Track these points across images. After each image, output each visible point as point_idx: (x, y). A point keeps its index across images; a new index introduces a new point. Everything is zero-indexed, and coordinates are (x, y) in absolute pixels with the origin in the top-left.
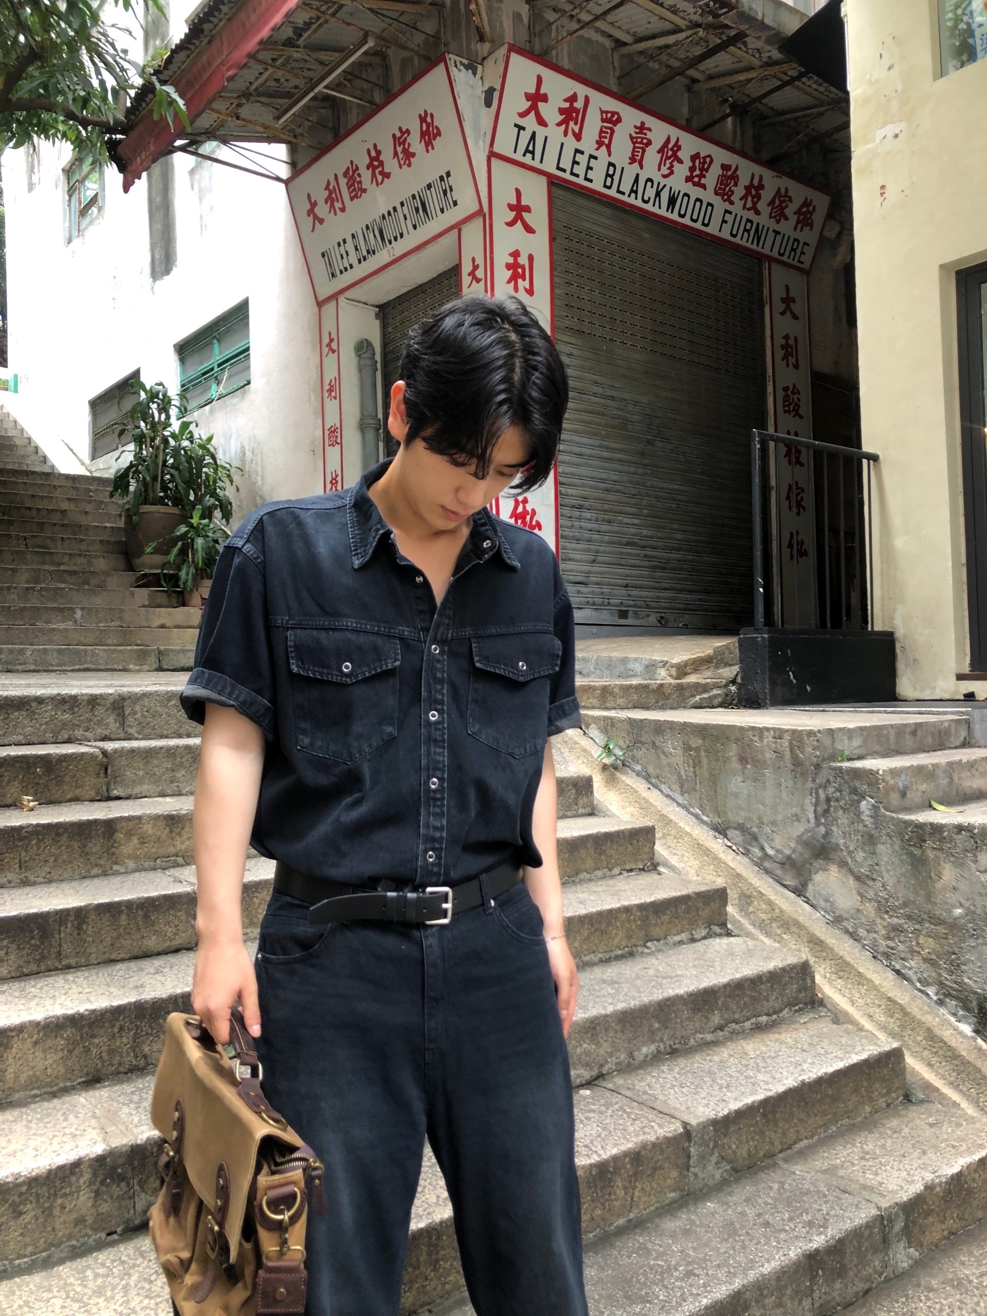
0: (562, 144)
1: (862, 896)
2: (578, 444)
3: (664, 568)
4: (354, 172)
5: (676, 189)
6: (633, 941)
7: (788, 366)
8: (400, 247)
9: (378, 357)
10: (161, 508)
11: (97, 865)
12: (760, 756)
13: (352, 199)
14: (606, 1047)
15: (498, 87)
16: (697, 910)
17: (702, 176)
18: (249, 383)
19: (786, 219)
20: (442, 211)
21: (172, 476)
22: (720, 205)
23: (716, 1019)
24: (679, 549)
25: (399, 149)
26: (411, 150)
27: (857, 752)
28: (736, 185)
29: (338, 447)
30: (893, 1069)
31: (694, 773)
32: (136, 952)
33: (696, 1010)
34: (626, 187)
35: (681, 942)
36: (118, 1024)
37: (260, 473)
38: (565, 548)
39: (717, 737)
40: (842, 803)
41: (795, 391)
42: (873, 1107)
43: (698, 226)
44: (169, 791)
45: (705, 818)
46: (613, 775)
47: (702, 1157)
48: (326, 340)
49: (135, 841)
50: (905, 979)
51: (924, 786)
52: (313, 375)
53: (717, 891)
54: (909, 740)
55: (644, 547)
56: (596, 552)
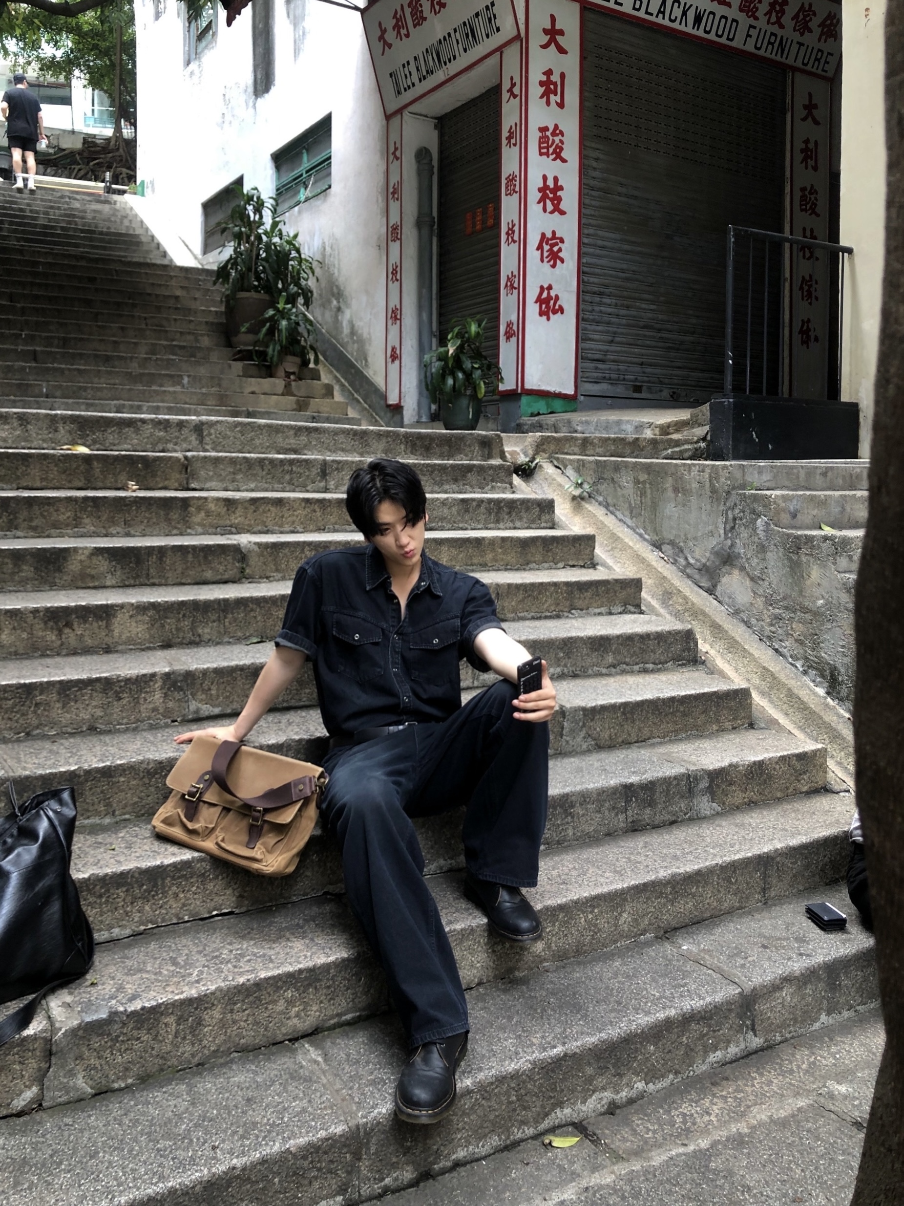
1: (755, 593)
2: (602, 238)
3: (678, 349)
5: (701, 9)
6: (560, 608)
7: (806, 168)
8: (453, 68)
9: (435, 163)
10: (253, 294)
11: (176, 528)
12: (688, 487)
13: (415, 26)
16: (615, 592)
18: (330, 187)
19: (810, 31)
20: (487, 36)
21: (264, 267)
22: (744, 21)
23: (610, 659)
24: (693, 333)
27: (767, 484)
28: (760, 2)
29: (398, 242)
30: (740, 703)
31: (641, 501)
32: (198, 580)
33: (593, 649)
34: (654, 9)
35: (600, 614)
36: (182, 613)
37: (337, 266)
38: (585, 329)
39: (658, 472)
40: (744, 521)
41: (813, 191)
42: (720, 727)
43: (722, 41)
44: (231, 488)
45: (647, 537)
46: (579, 503)
47: (572, 731)
48: (392, 149)
49: (203, 514)
50: (781, 655)
51: (815, 512)
52: (381, 178)
53: (633, 580)
54: (819, 480)
55: (659, 330)
56: (615, 333)
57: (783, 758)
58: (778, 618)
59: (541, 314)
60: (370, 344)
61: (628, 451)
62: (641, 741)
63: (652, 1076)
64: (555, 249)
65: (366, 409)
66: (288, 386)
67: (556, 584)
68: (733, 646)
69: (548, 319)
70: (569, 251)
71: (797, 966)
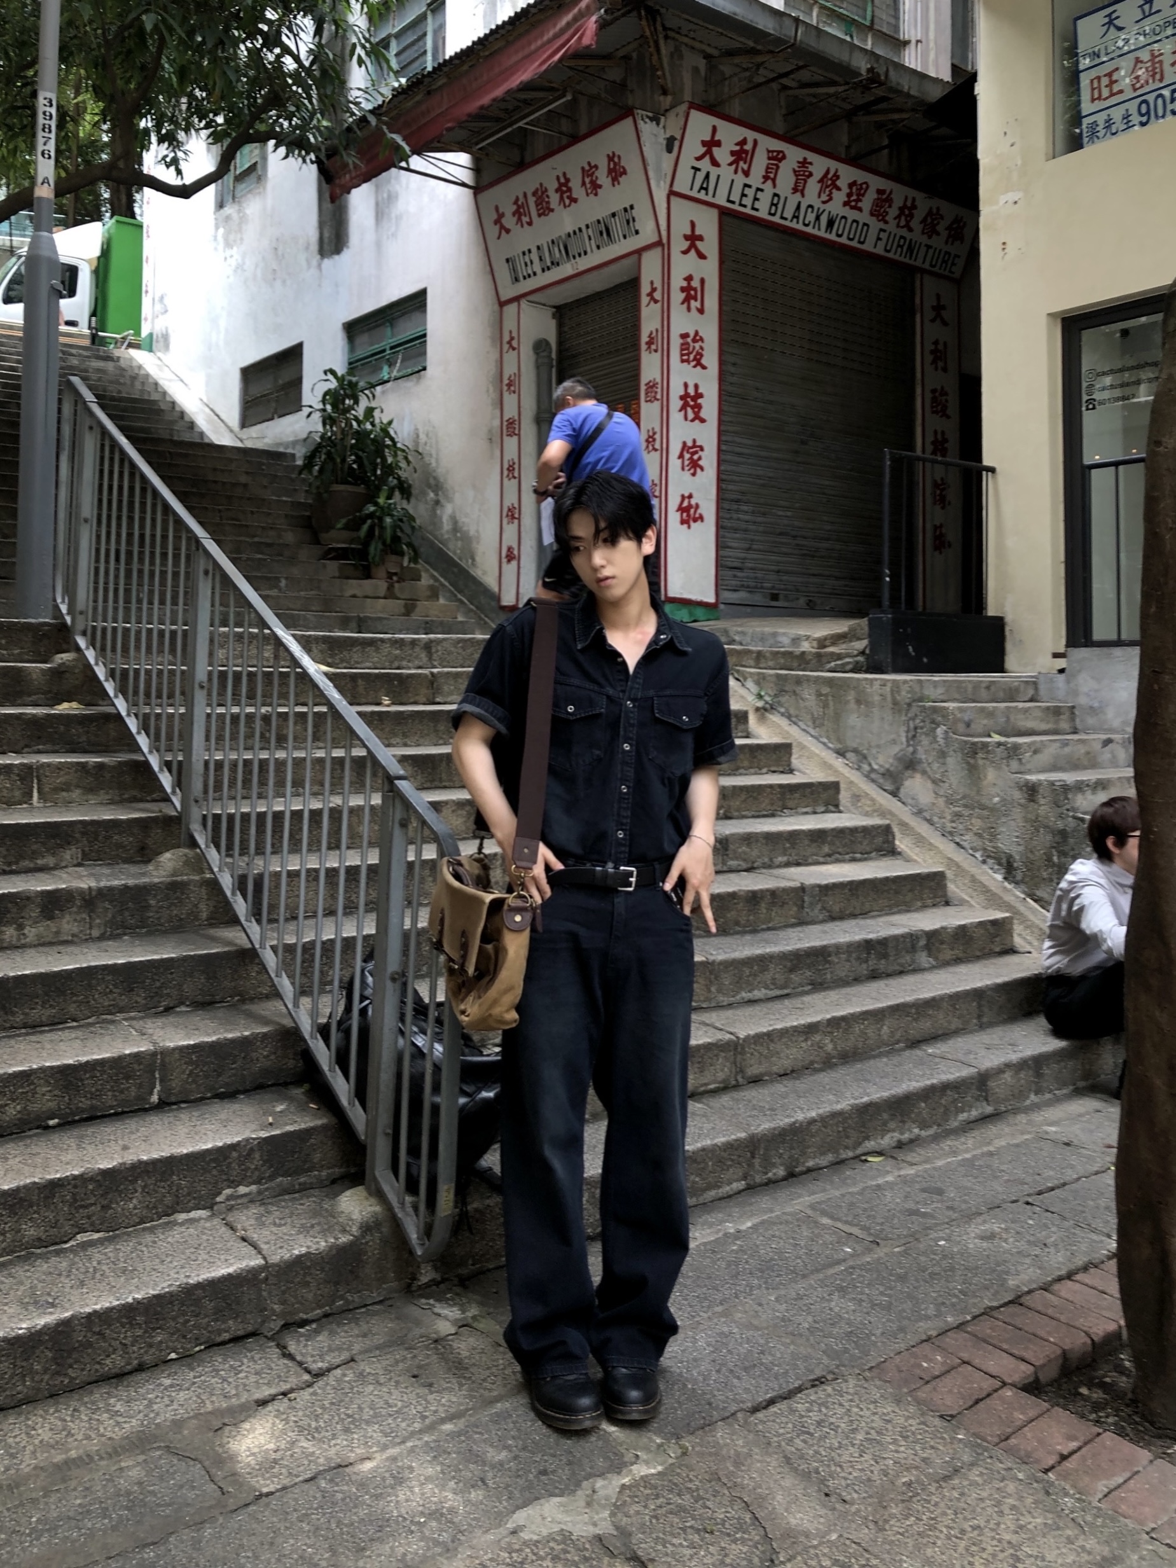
0: (733, 181)
1: (936, 793)
2: (740, 445)
3: (813, 556)
4: (543, 193)
5: (834, 213)
6: (775, 807)
7: (936, 369)
8: (583, 264)
9: (554, 356)
10: (349, 488)
12: (870, 700)
13: (540, 215)
14: (755, 853)
15: (678, 137)
16: (819, 794)
17: (858, 200)
18: (424, 369)
19: (938, 234)
20: (625, 237)
21: (359, 457)
22: (875, 225)
23: (826, 849)
24: (828, 539)
25: (587, 180)
26: (599, 182)
27: (941, 697)
28: (890, 206)
29: (515, 438)
30: (938, 884)
31: (823, 712)
33: (812, 841)
34: (788, 214)
35: (806, 813)
37: (434, 456)
38: (724, 537)
39: (841, 685)
40: (925, 730)
41: (943, 393)
43: (854, 244)
45: (830, 745)
46: (764, 714)
47: (811, 904)
48: (506, 338)
50: (963, 848)
51: (985, 722)
52: (492, 368)
53: (833, 783)
54: (984, 694)
55: (795, 537)
56: (752, 540)
57: (981, 923)
58: (958, 815)
59: (683, 522)
60: (478, 543)
61: (795, 664)
62: (864, 914)
63: (924, 1126)
64: (696, 457)
65: (471, 610)
66: (390, 588)
67: (771, 786)
68: (920, 841)
69: (689, 527)
70: (709, 459)
71: (1014, 1057)
